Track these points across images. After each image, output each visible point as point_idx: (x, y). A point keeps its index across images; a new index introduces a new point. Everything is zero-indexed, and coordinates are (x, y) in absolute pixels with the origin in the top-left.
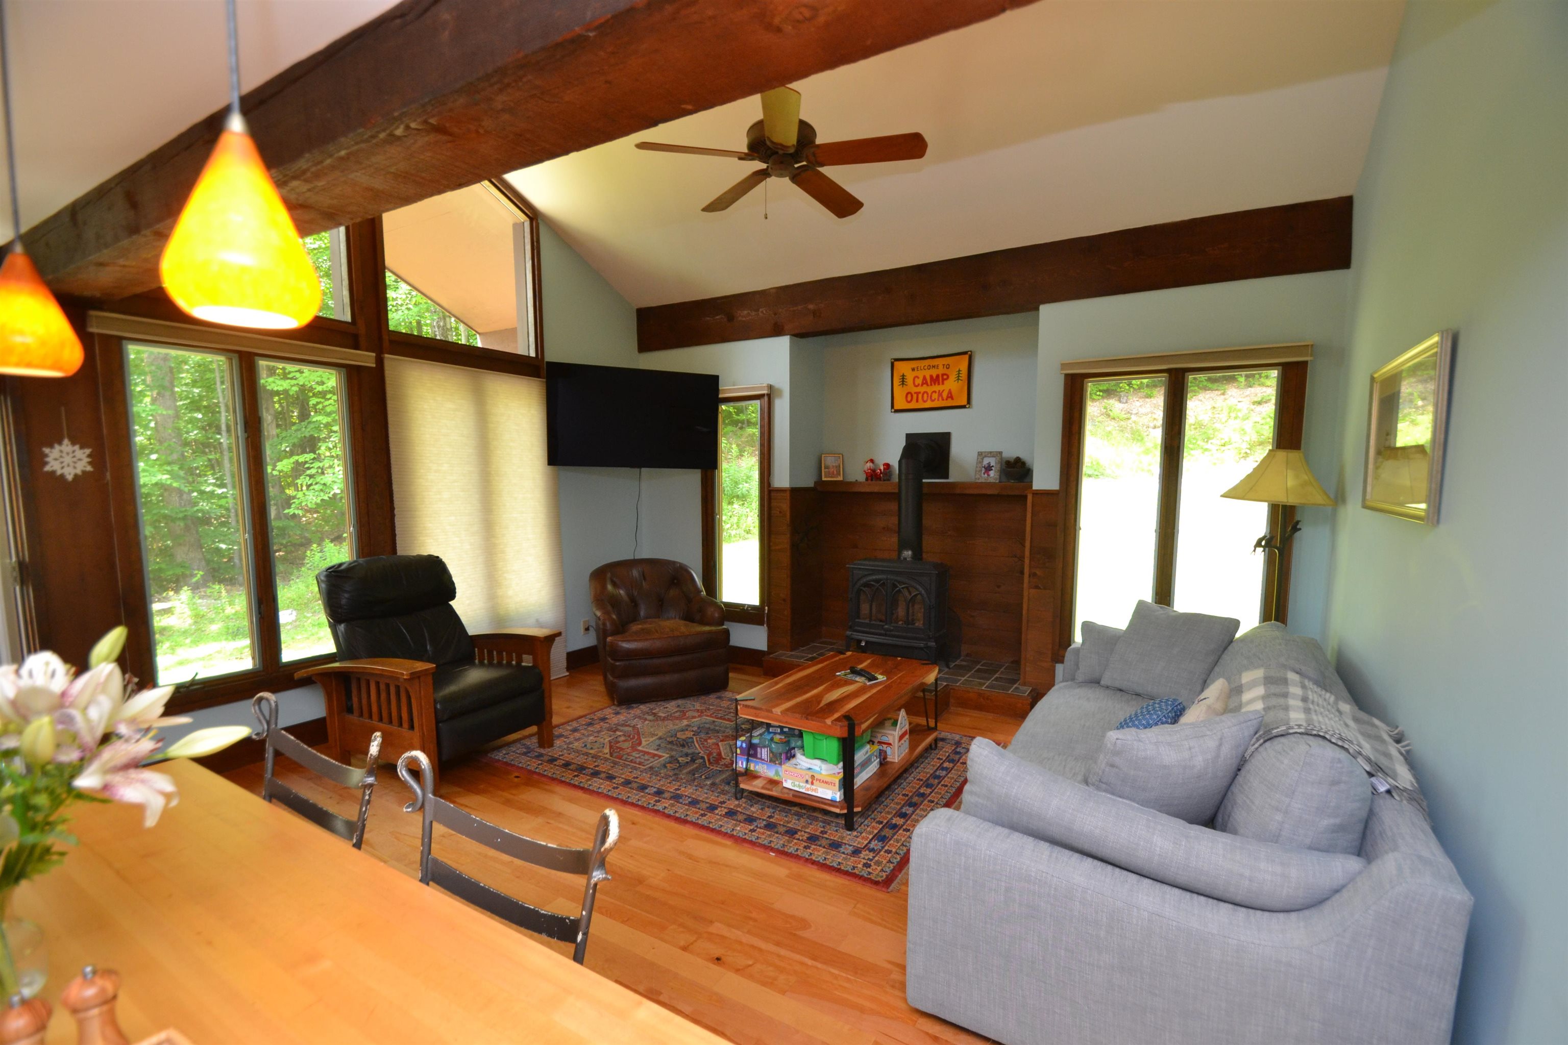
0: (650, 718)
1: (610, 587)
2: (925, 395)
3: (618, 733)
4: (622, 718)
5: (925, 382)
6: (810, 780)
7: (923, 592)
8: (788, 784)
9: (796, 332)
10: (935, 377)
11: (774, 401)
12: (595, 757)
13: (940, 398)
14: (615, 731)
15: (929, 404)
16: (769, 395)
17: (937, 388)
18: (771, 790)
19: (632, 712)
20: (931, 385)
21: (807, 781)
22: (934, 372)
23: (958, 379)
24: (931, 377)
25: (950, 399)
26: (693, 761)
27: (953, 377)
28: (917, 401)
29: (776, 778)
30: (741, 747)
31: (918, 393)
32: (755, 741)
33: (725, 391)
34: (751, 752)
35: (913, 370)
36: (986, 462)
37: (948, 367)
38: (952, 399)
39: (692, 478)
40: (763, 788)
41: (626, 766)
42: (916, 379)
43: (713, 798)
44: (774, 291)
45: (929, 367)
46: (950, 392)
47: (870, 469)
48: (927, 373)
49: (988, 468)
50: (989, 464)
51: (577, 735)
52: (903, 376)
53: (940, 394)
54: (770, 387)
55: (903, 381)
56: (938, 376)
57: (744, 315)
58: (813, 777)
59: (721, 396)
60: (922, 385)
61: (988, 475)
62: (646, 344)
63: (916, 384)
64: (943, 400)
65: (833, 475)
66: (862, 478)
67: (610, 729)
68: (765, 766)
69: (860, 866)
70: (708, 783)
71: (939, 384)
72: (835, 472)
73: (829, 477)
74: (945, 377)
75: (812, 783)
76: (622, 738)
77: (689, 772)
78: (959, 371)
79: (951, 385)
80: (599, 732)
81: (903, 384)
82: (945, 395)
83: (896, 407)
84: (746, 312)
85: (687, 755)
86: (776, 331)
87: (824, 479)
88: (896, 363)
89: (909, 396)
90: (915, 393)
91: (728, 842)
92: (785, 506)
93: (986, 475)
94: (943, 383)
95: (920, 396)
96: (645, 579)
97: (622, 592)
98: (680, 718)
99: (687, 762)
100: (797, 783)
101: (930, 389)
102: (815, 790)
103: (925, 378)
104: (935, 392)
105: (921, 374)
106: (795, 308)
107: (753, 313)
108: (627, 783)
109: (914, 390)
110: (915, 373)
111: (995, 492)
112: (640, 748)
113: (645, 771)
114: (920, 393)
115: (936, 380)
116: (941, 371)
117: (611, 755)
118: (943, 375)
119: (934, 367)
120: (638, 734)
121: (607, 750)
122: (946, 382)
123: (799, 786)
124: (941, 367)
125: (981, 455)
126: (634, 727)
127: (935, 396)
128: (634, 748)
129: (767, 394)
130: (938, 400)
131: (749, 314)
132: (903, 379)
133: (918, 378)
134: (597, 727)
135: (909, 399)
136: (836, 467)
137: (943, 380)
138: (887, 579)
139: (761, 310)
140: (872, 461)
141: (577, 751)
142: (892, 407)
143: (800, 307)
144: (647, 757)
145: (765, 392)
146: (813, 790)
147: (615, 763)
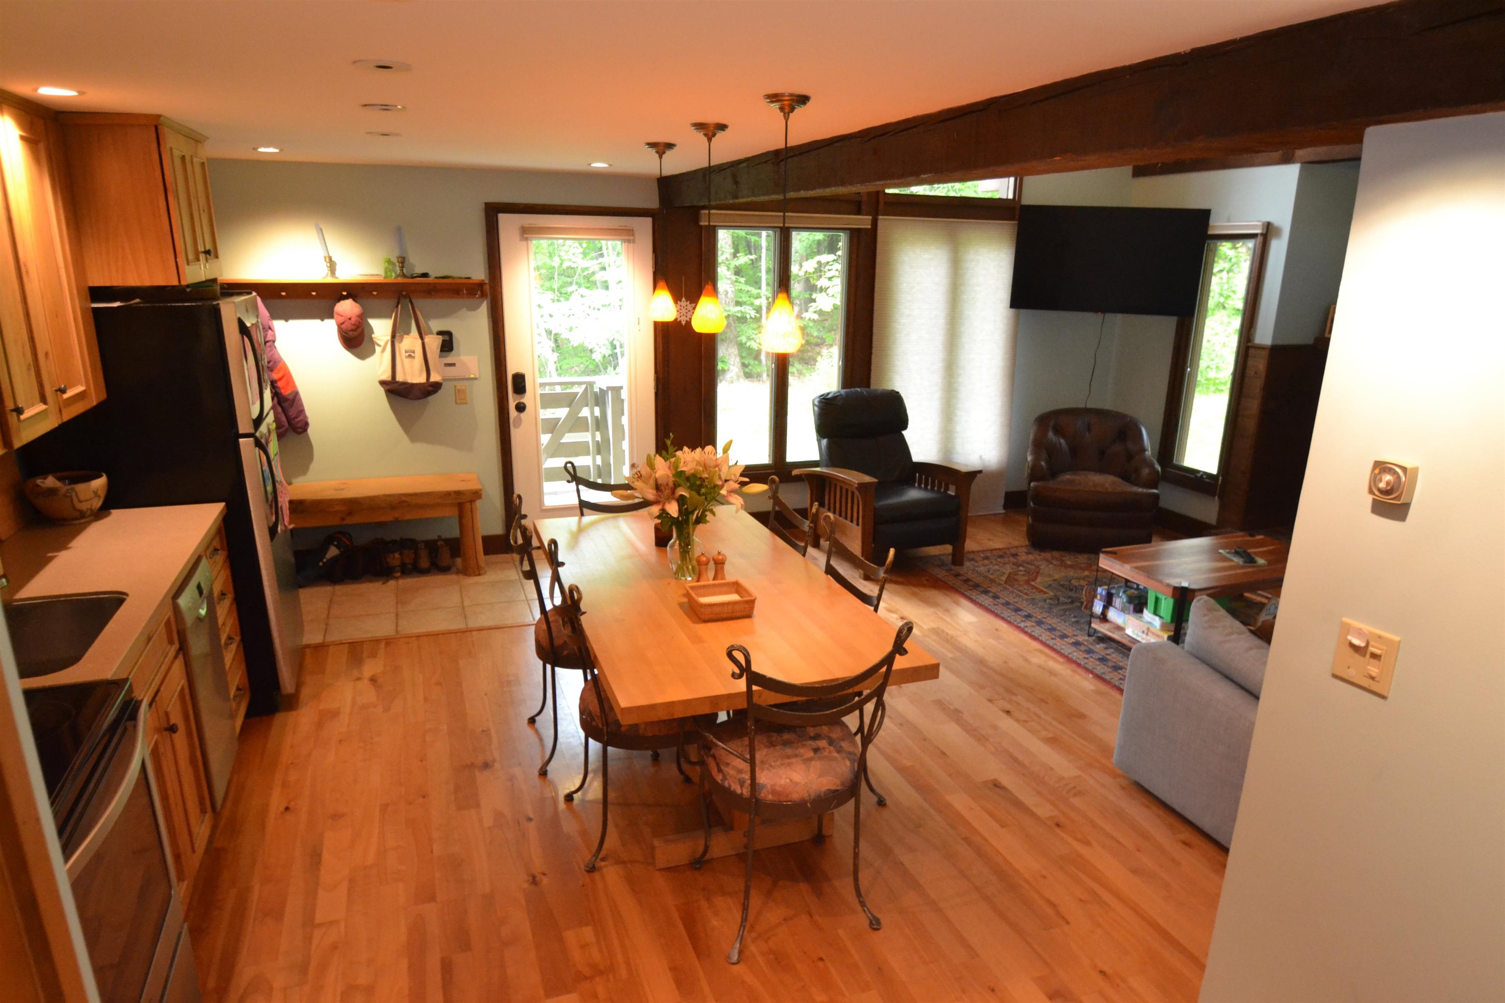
0: (1059, 563)
1: (1051, 435)
3: (1021, 568)
4: (1031, 557)
6: (1146, 631)
8: (1129, 631)
9: (1309, 159)
11: (1270, 244)
12: (992, 581)
14: (1018, 566)
16: (1266, 235)
18: (1113, 633)
19: (1043, 555)
21: (1144, 633)
26: (1072, 602)
29: (1122, 625)
30: (1101, 594)
32: (1113, 591)
33: (1216, 227)
34: (1108, 602)
39: (1167, 325)
40: (1108, 630)
41: (1012, 592)
43: (1069, 631)
51: (986, 562)
54: (1268, 226)
58: (1148, 629)
59: (1210, 232)
62: (1140, 171)
67: (1014, 564)
68: (1117, 614)
69: (1116, 679)
70: (1073, 620)
75: (1147, 634)
76: (1022, 573)
77: (1063, 610)
80: (1005, 564)
85: (1069, 597)
86: (1285, 158)
91: (1061, 660)
92: (1261, 366)
96: (1089, 430)
97: (1062, 441)
98: (1084, 569)
99: (1066, 603)
100: (1136, 632)
108: (1007, 604)
112: (1033, 583)
113: (1027, 600)
117: (1006, 583)
120: (1038, 573)
121: (1004, 578)
126: (1038, 566)
128: (1027, 582)
129: (1262, 234)
134: (1006, 560)
141: (980, 574)
144: (1034, 591)
145: (1259, 231)
146: (1145, 639)
147: (1005, 589)
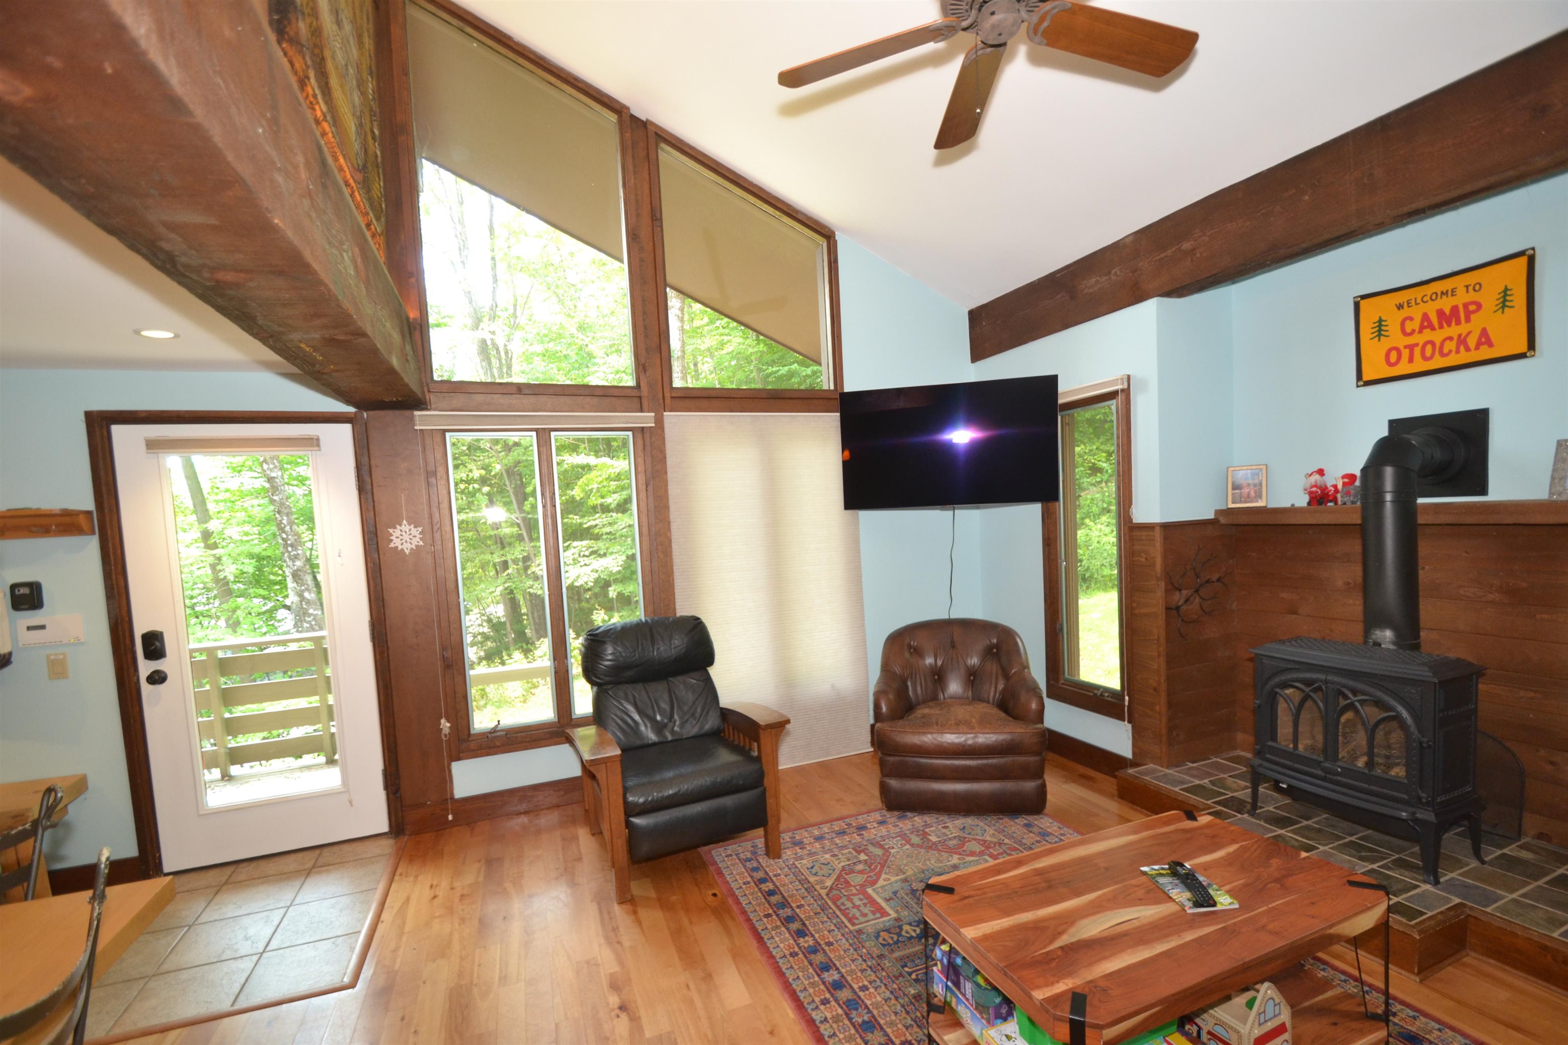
0: (917, 839)
2: (1429, 349)
3: (862, 856)
4: (882, 831)
5: (1426, 324)
7: (1405, 714)
9: (1165, 290)
10: (1447, 311)
11: (1135, 399)
12: (810, 889)
13: (1462, 348)
15: (1438, 362)
16: (1127, 392)
17: (1454, 331)
19: (902, 824)
20: (1441, 327)
22: (1446, 304)
23: (1503, 306)
24: (1440, 313)
27: (1491, 304)
28: (1411, 360)
31: (1411, 347)
32: (958, 962)
33: (1065, 394)
34: (953, 976)
35: (1400, 307)
37: (1477, 289)
41: (833, 917)
42: (1408, 323)
44: (1131, 238)
45: (1434, 297)
46: (1484, 333)
47: (1316, 486)
48: (1431, 309)
51: (816, 846)
52: (1380, 322)
53: (1462, 341)
54: (1127, 379)
55: (1380, 330)
56: (1455, 309)
57: (1092, 284)
59: (1059, 402)
60: (1421, 331)
62: (979, 352)
63: (1408, 330)
64: (1469, 350)
65: (1248, 498)
66: (1302, 501)
67: (857, 847)
71: (1458, 323)
72: (1252, 493)
73: (1241, 502)
74: (1472, 308)
76: (861, 866)
77: (901, 960)
78: (1504, 289)
79: (1488, 318)
80: (842, 848)
81: (1379, 335)
82: (1472, 341)
83: (1366, 378)
84: (1093, 280)
86: (1136, 296)
87: (1231, 506)
88: (1363, 303)
89: (1393, 356)
90: (1406, 347)
92: (1156, 550)
94: (1468, 320)
95: (1417, 351)
98: (953, 850)
99: (912, 937)
101: (1437, 336)
103: (1425, 317)
104: (1451, 339)
105: (1417, 313)
106: (1162, 256)
107: (1104, 279)
108: (814, 949)
109: (1402, 341)
110: (1406, 312)
112: (870, 891)
113: (849, 935)
114: (1417, 345)
115: (1446, 318)
116: (1461, 298)
117: (830, 892)
118: (1466, 306)
119: (1446, 293)
121: (830, 882)
122: (1474, 316)
124: (1461, 291)
126: (889, 849)
127: (1450, 346)
128: (862, 888)
129: (1123, 390)
130: (1458, 352)
131: (1097, 282)
132: (1380, 325)
133: (1411, 319)
134: (847, 839)
135: (1397, 357)
136: (1255, 485)
137: (1468, 313)
138: (1326, 682)
139: (1113, 272)
140: (1321, 472)
141: (797, 874)
142: (1360, 378)
143: (1169, 252)
144: (867, 909)
145: (1119, 387)
147: (824, 909)
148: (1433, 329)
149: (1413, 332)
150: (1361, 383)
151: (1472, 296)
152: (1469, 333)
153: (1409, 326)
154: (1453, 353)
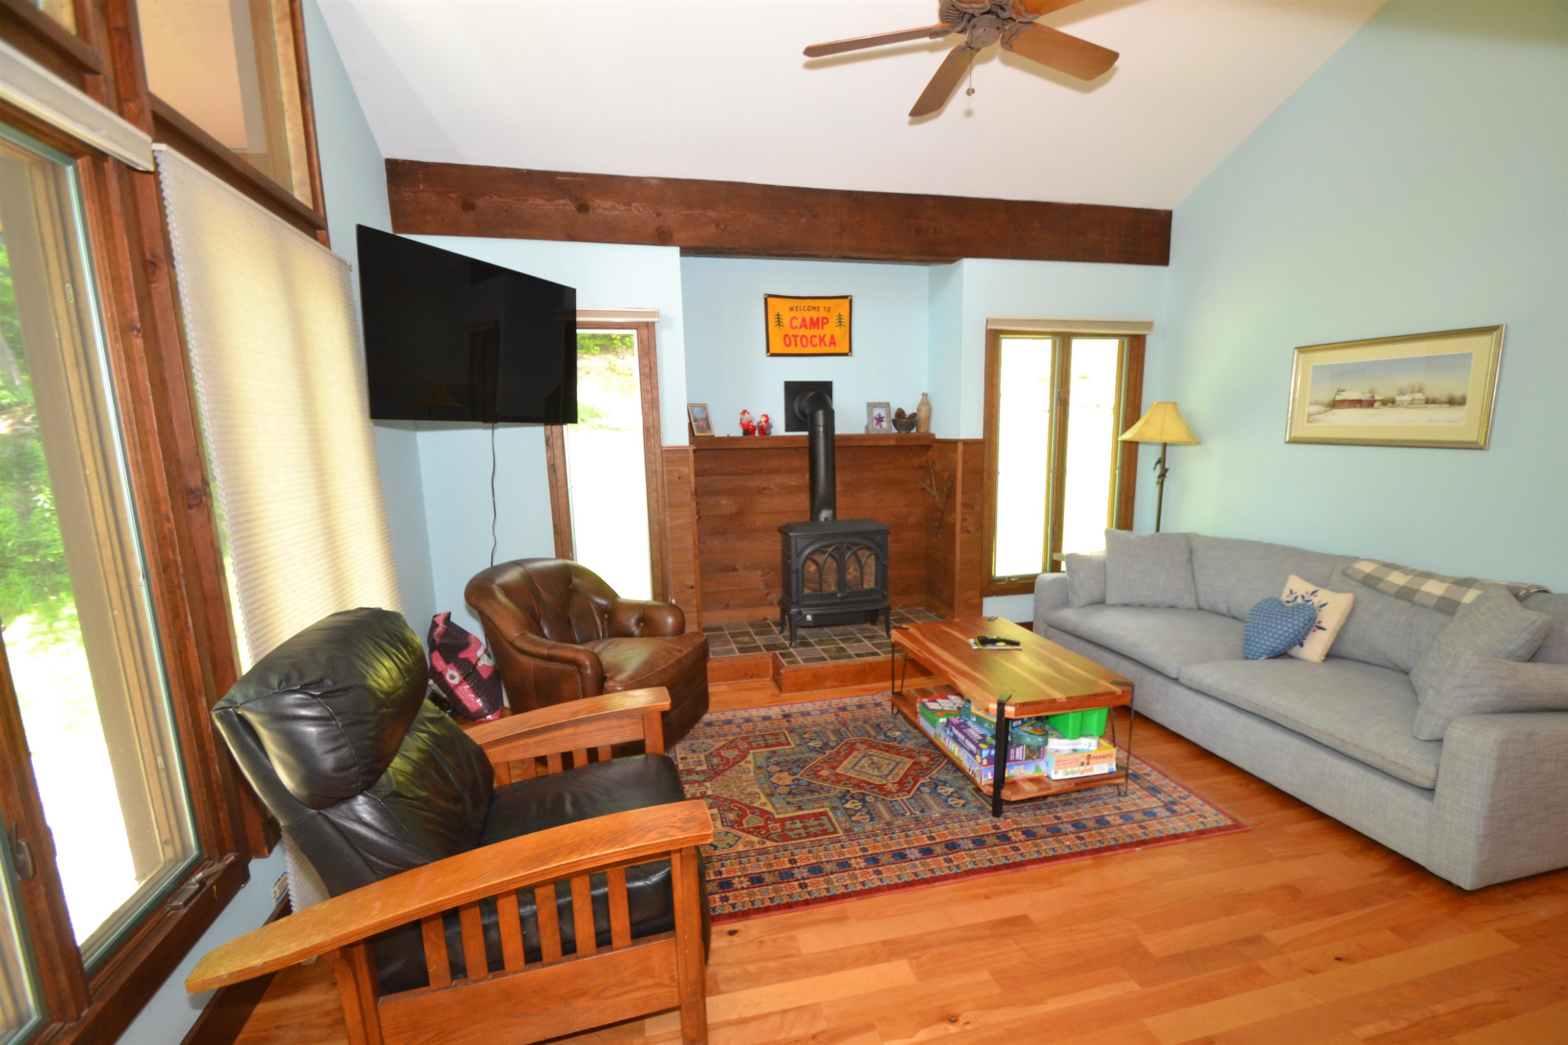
2: (805, 340)
5: (803, 325)
6: (1086, 761)
8: (1058, 776)
9: (690, 244)
10: (815, 319)
11: (657, 334)
13: (823, 344)
15: (810, 350)
16: (656, 325)
17: (817, 332)
20: (811, 328)
21: (1082, 764)
22: (815, 315)
23: (840, 325)
24: (811, 319)
25: (832, 346)
27: (833, 321)
28: (796, 345)
29: (1036, 775)
30: (989, 757)
31: (795, 336)
35: (792, 309)
36: (876, 412)
37: (829, 310)
38: (835, 345)
42: (794, 321)
44: (656, 181)
45: (808, 308)
46: (831, 336)
48: (808, 315)
49: (880, 420)
50: (879, 415)
52: (778, 315)
53: (821, 339)
54: (651, 313)
55: (781, 321)
56: (818, 319)
57: (603, 207)
58: (1089, 756)
60: (800, 328)
61: (881, 426)
63: (794, 325)
64: (825, 345)
65: (703, 429)
68: (1022, 767)
70: (937, 815)
71: (818, 328)
72: (704, 426)
73: (700, 432)
74: (825, 321)
75: (1088, 764)
78: (840, 315)
79: (831, 329)
81: (779, 325)
82: (826, 340)
83: (772, 351)
84: (607, 202)
88: (771, 300)
89: (787, 338)
90: (793, 336)
93: (879, 427)
94: (823, 328)
95: (798, 340)
96: (541, 590)
97: (527, 615)
100: (1069, 770)
101: (809, 333)
102: (1091, 770)
103: (804, 320)
104: (814, 336)
105: (800, 315)
106: (689, 212)
107: (622, 207)
109: (792, 332)
110: (794, 313)
111: (892, 443)
114: (798, 336)
115: (815, 323)
116: (822, 314)
118: (823, 318)
119: (814, 308)
121: (752, 838)
122: (825, 326)
123: (1073, 772)
124: (822, 309)
125: (871, 406)
127: (816, 341)
129: (647, 324)
130: (820, 346)
131: (613, 207)
132: (780, 318)
135: (788, 342)
136: (704, 419)
137: (823, 324)
139: (634, 205)
142: (768, 351)
145: (641, 320)
146: (1088, 770)
148: (807, 328)
149: (795, 328)
150: (768, 354)
151: (825, 314)
152: (824, 336)
153: (795, 323)
154: (818, 345)
